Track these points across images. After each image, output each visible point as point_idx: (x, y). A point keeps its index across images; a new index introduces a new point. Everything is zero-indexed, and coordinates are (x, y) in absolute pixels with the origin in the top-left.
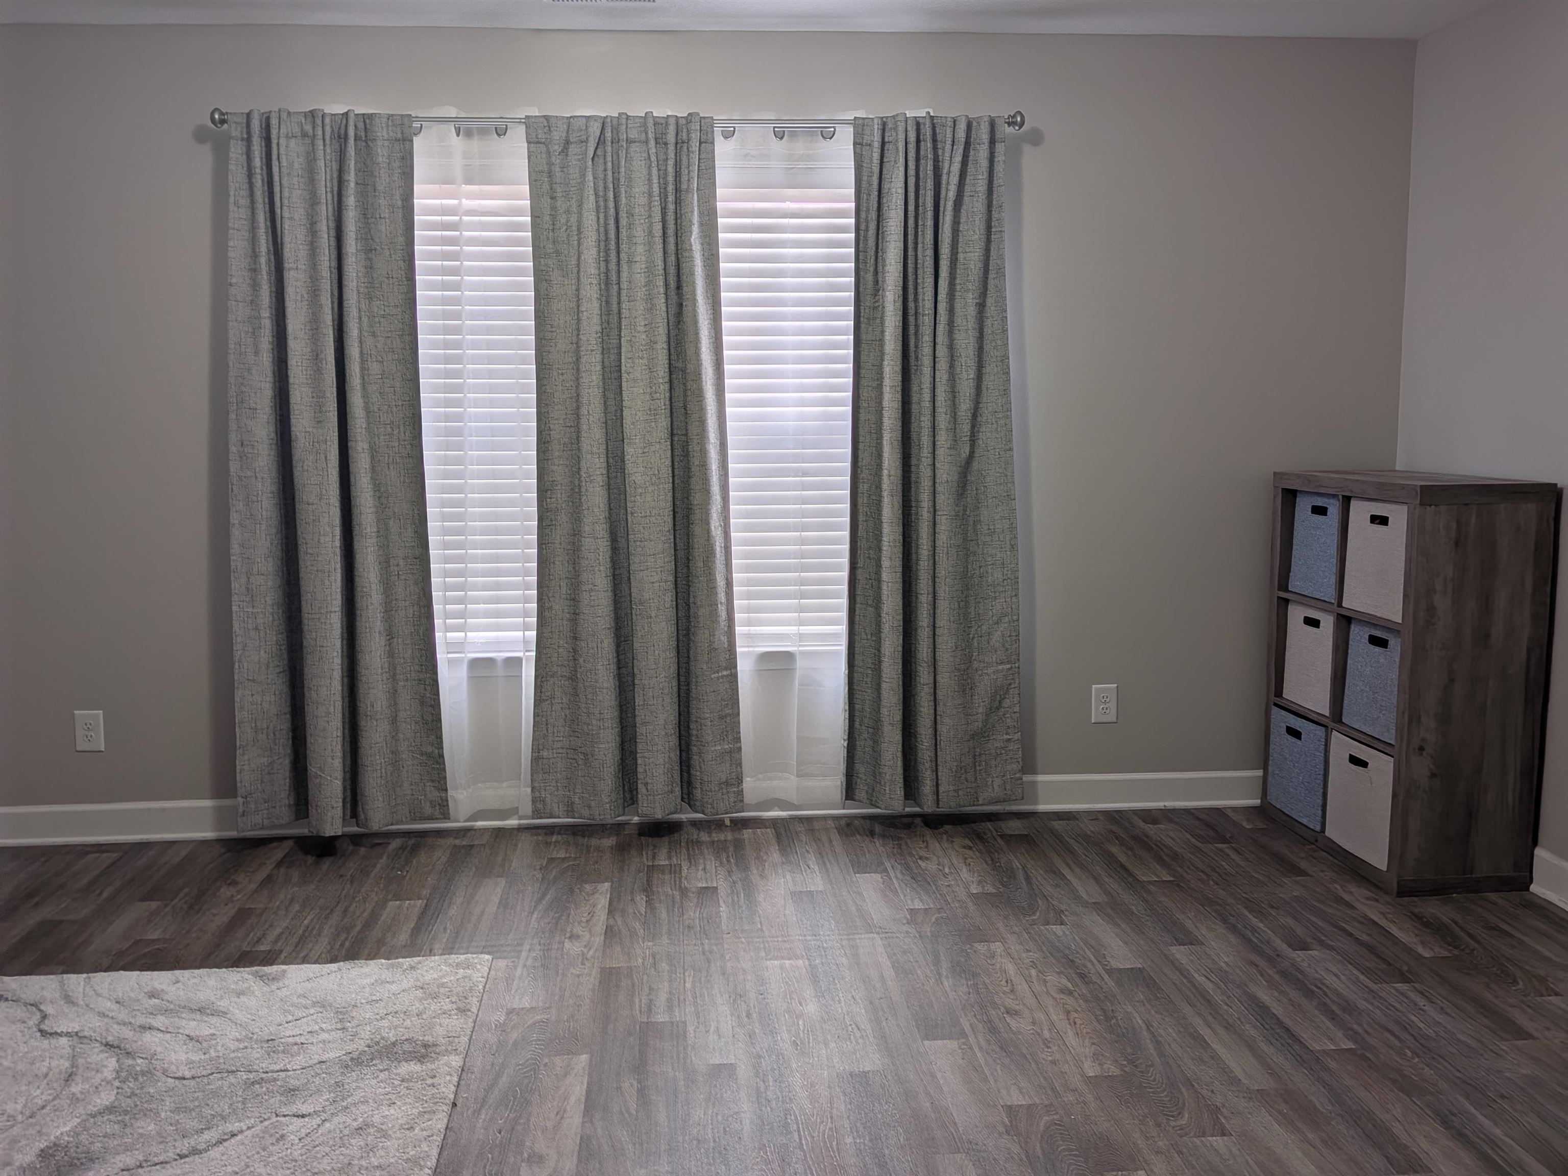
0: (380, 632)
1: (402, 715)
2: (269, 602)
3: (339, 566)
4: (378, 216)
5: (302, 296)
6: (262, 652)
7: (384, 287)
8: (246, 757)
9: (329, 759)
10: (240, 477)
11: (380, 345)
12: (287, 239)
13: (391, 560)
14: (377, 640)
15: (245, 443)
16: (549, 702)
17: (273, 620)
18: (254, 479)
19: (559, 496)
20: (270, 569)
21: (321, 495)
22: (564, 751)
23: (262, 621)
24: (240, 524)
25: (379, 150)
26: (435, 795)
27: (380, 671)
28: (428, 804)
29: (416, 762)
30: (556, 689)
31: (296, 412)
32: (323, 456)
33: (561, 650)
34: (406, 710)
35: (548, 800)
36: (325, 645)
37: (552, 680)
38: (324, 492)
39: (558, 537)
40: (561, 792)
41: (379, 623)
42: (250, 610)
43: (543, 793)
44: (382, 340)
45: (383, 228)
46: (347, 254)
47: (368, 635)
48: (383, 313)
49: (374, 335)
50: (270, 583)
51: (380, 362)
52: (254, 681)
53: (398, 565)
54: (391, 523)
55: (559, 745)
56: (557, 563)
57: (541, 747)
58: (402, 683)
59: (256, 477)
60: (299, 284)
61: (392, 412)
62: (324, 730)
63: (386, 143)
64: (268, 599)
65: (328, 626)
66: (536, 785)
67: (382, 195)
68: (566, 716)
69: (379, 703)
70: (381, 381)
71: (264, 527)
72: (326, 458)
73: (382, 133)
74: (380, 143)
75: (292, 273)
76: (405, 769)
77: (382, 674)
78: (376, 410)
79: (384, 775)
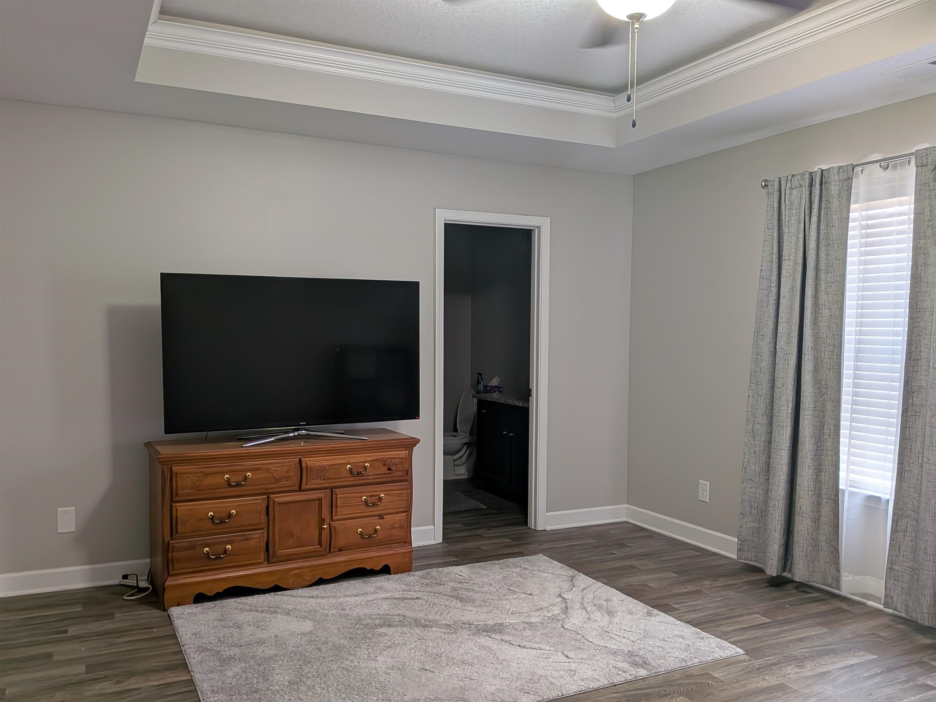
0: (809, 466)
1: (823, 519)
2: (763, 439)
3: (789, 424)
4: (832, 225)
5: (790, 274)
6: (757, 466)
7: (834, 265)
8: (744, 520)
9: (773, 532)
10: (754, 371)
11: (830, 299)
12: (785, 244)
13: (825, 426)
14: (807, 470)
15: (758, 353)
16: (903, 533)
17: (764, 450)
18: (760, 373)
19: (923, 396)
20: (765, 422)
21: (784, 384)
22: (909, 569)
23: (758, 449)
24: (753, 396)
25: (833, 188)
26: (833, 572)
27: (806, 489)
28: (830, 577)
29: (829, 550)
30: (909, 527)
31: (780, 337)
32: (787, 362)
33: (915, 501)
34: (826, 517)
35: (895, 598)
36: (777, 467)
37: (906, 520)
38: (785, 381)
39: (921, 424)
40: (904, 597)
41: (808, 461)
42: (753, 442)
43: (892, 592)
44: (831, 296)
45: (834, 232)
46: (809, 249)
47: (802, 466)
48: (833, 280)
49: (827, 294)
50: (764, 429)
51: (829, 309)
52: (752, 480)
53: (830, 429)
54: (828, 404)
55: (907, 564)
56: (918, 441)
57: (894, 562)
58: (825, 500)
59: (761, 372)
60: (789, 268)
61: (834, 338)
62: (772, 514)
63: (837, 183)
64: (762, 437)
65: (779, 457)
66: (888, 585)
67: (834, 213)
68: (913, 545)
69: (805, 508)
70: (829, 320)
71: (762, 398)
72: (788, 363)
73: (834, 178)
74: (833, 184)
75: (786, 262)
76: (823, 552)
77: (808, 491)
78: (824, 336)
79: (805, 550)
